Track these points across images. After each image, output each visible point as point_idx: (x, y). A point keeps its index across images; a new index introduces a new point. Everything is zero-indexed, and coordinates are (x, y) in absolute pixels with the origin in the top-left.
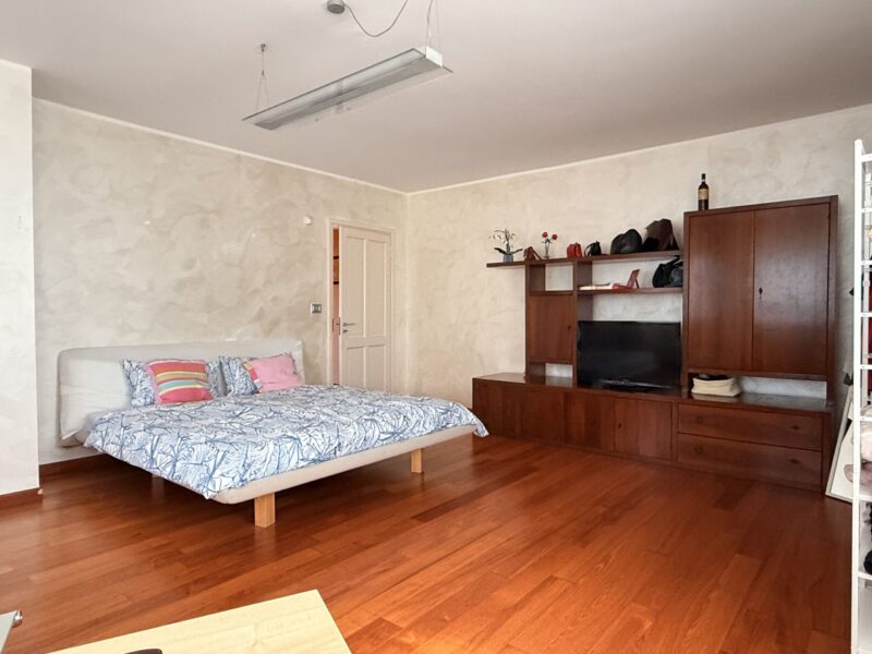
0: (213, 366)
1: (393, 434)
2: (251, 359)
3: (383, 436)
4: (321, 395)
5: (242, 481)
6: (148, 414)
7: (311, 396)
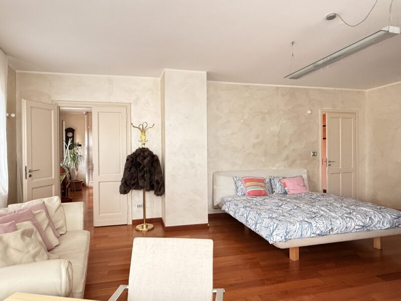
0: (267, 180)
1: (363, 226)
2: (284, 178)
3: (357, 227)
4: (319, 198)
5: (285, 239)
6: (244, 200)
7: (313, 199)
